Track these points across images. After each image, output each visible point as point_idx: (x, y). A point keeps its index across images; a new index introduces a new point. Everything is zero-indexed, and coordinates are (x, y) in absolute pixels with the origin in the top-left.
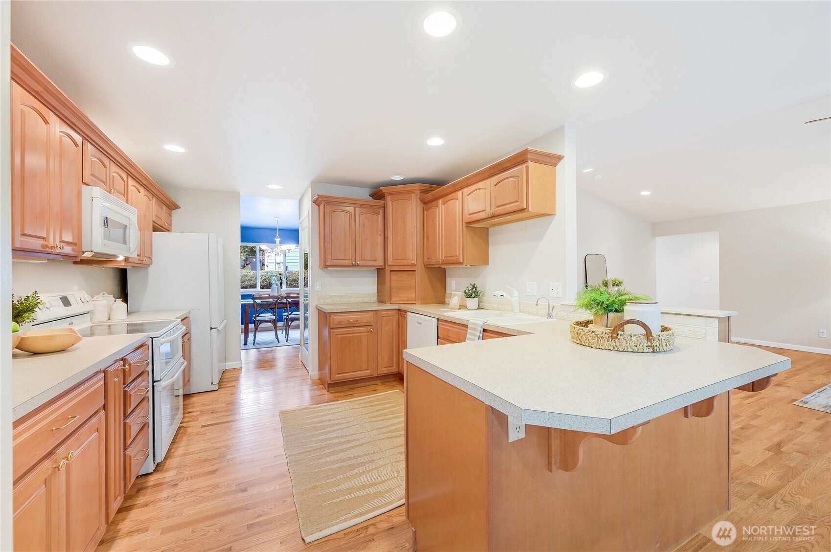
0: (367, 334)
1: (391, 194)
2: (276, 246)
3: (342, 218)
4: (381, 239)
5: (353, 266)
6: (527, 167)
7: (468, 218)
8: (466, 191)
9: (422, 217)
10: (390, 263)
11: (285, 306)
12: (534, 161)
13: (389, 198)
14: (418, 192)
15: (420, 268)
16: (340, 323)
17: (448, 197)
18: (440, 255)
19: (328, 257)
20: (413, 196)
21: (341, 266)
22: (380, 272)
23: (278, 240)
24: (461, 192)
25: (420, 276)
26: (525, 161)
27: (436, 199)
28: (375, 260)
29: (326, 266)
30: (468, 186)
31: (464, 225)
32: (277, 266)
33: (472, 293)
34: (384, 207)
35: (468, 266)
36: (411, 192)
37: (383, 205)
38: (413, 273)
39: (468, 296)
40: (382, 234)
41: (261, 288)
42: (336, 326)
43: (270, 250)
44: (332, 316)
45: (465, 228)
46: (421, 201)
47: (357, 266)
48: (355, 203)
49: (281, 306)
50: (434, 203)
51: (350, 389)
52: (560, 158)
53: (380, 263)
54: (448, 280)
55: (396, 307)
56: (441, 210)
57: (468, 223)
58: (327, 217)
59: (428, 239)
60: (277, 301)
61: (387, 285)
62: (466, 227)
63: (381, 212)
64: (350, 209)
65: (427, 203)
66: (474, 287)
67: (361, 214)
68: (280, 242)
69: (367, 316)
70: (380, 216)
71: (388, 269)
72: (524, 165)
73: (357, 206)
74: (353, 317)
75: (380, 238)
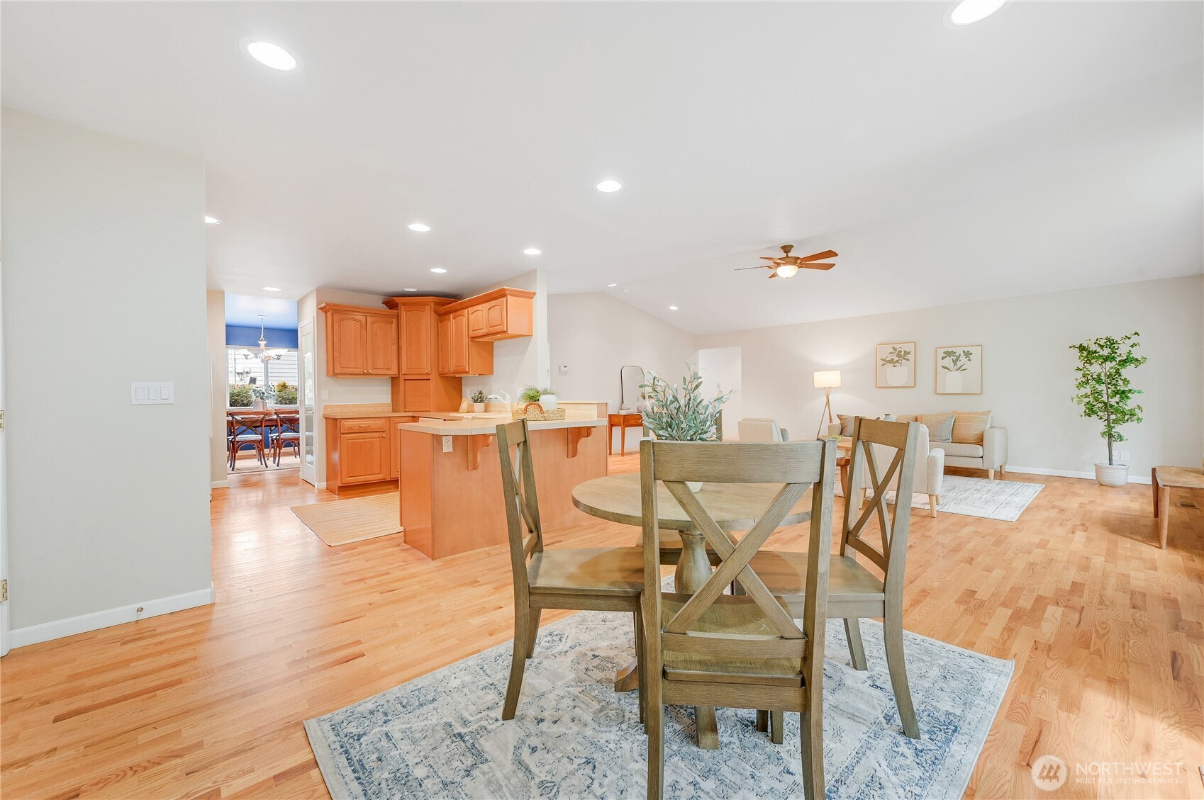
0: (379, 439)
1: (404, 304)
2: (262, 351)
3: (351, 327)
4: (395, 348)
5: (364, 374)
6: (507, 299)
7: (472, 334)
8: (471, 310)
9: (436, 329)
10: (404, 372)
11: (275, 424)
12: (510, 295)
13: (402, 308)
14: (432, 305)
15: (434, 377)
16: (351, 428)
17: (458, 313)
18: (452, 366)
19: (337, 366)
20: (428, 307)
21: (351, 374)
22: (394, 380)
23: (263, 343)
24: (466, 310)
25: (434, 385)
26: (505, 296)
27: (448, 313)
28: (388, 369)
29: (335, 375)
30: (472, 306)
31: (470, 339)
32: (238, 378)
33: (479, 399)
34: (398, 317)
35: (477, 375)
36: (426, 304)
37: (396, 314)
38: (428, 381)
39: (476, 401)
40: (396, 343)
41: (231, 406)
42: (346, 432)
43: (253, 355)
44: (343, 422)
45: (470, 342)
46: (435, 312)
47: (370, 374)
48: (367, 312)
49: (270, 423)
50: (447, 316)
51: (362, 493)
52: (535, 294)
53: (394, 372)
54: (463, 388)
55: (411, 414)
56: (452, 322)
57: (473, 338)
58: (336, 325)
59: (442, 349)
60: (263, 418)
61: (402, 394)
62: (472, 341)
63: (394, 321)
64: (361, 317)
65: (442, 315)
66: (480, 393)
67: (373, 323)
68: (266, 346)
69: (379, 423)
70: (394, 326)
71: (402, 378)
72: (505, 299)
73: (368, 315)
74: (364, 423)
75: (393, 347)
